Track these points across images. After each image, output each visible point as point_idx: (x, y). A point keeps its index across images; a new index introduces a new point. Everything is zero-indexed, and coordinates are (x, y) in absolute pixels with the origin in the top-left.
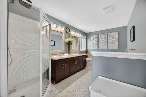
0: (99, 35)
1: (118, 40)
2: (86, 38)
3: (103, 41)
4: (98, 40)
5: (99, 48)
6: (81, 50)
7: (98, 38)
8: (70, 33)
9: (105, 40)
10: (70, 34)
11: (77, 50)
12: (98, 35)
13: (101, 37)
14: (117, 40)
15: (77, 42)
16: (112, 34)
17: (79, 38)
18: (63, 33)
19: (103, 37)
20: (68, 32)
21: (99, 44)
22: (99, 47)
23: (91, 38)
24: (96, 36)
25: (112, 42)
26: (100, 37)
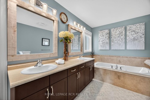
0: (112, 30)
1: (145, 36)
2: (91, 34)
3: (119, 38)
4: (110, 38)
5: (112, 49)
6: (85, 51)
7: (110, 33)
8: (67, 23)
9: (122, 37)
10: (68, 25)
11: (80, 51)
12: (110, 30)
13: (115, 32)
14: (143, 36)
15: (79, 41)
16: (133, 27)
17: (82, 33)
18: (54, 21)
19: (118, 32)
20: (64, 21)
21: (112, 43)
22: (112, 47)
23: (99, 35)
24: (107, 31)
25: (134, 39)
26: (113, 32)
